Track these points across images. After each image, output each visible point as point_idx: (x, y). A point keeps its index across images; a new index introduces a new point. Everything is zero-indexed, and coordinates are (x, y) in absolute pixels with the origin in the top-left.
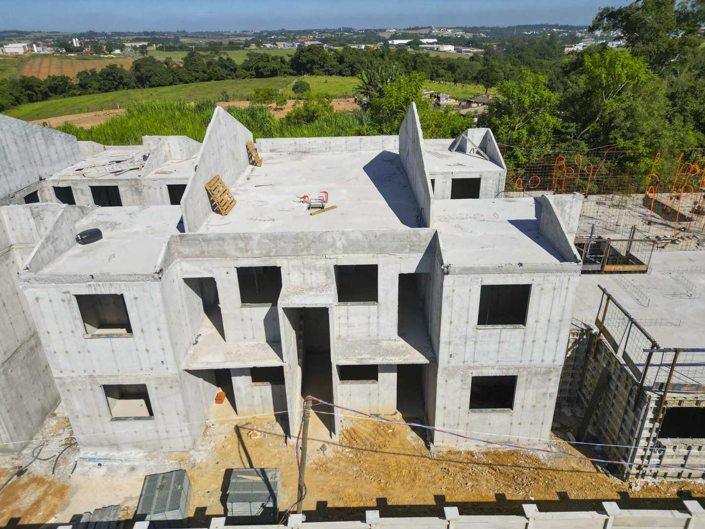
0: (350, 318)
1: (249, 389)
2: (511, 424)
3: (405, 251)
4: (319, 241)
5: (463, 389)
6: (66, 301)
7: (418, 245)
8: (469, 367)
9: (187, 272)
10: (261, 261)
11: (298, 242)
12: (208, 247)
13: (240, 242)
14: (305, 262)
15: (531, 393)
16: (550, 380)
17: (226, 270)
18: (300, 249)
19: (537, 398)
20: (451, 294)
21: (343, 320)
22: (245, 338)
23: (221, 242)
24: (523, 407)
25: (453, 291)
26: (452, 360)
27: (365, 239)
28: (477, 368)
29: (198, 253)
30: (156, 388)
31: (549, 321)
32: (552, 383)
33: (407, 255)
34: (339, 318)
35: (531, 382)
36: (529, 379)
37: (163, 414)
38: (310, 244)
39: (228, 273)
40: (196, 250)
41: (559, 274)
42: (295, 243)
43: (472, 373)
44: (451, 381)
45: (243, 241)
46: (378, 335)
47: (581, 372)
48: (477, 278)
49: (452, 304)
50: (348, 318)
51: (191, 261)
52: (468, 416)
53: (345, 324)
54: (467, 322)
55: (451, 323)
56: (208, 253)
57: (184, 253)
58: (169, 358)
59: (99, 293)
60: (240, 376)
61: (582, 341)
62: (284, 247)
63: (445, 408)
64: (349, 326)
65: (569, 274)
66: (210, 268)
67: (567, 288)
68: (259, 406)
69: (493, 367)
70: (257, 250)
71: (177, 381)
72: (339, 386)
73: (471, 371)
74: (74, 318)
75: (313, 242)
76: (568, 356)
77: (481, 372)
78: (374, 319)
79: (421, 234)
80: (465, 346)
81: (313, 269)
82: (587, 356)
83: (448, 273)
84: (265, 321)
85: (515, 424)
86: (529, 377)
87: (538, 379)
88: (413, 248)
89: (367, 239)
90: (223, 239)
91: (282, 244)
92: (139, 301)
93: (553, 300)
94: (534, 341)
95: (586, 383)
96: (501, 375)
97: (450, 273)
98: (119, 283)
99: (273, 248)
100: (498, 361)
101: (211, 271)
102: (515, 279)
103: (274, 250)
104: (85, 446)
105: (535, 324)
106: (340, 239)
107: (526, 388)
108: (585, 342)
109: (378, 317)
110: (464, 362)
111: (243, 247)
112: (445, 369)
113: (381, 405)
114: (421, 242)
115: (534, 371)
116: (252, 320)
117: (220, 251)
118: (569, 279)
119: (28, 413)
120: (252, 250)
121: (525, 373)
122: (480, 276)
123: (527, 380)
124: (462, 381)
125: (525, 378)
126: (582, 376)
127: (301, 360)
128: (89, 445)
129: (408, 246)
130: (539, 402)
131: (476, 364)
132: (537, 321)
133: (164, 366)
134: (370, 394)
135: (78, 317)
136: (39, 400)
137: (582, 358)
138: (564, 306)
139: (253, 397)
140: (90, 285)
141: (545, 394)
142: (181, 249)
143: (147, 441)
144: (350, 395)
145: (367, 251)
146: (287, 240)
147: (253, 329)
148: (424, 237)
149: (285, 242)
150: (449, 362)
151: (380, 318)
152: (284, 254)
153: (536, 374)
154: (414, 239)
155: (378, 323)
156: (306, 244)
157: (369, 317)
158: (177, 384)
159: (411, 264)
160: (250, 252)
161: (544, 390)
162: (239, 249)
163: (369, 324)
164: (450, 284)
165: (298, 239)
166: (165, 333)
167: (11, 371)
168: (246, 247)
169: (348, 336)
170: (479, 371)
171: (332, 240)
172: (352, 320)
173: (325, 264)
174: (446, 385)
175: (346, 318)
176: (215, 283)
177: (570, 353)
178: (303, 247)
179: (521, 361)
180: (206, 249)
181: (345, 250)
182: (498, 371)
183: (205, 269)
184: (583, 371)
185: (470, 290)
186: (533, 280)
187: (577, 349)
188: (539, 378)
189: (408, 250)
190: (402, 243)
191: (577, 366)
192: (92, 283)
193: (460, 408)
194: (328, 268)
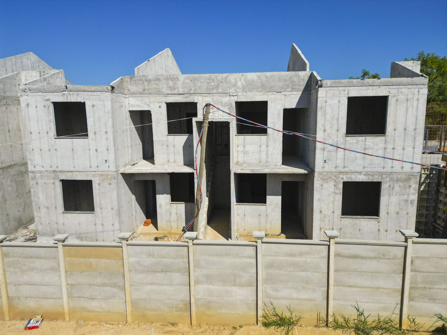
0: (246, 147)
1: (168, 207)
2: (379, 230)
3: (288, 90)
4: (226, 82)
5: (336, 193)
6: (47, 107)
7: (298, 84)
8: (341, 173)
9: (132, 106)
10: (184, 98)
11: (210, 83)
12: (148, 86)
13: (170, 82)
14: (215, 99)
15: (394, 199)
16: (410, 187)
17: (159, 105)
18: (211, 88)
19: (399, 204)
20: (324, 104)
21: (241, 148)
22: (168, 161)
23: (157, 82)
24: (388, 213)
25: (326, 102)
26: (326, 165)
27: (259, 80)
28: (347, 173)
29: (141, 90)
30: (99, 184)
31: (405, 129)
32: (412, 191)
33: (290, 93)
34: (238, 146)
35: (393, 188)
36: (392, 186)
37: (101, 208)
38: (219, 84)
39: (160, 107)
40: (140, 88)
41: (410, 86)
42: (208, 83)
43: (343, 179)
44: (325, 185)
45: (172, 81)
46: (267, 161)
47: (434, 205)
48: (345, 91)
49: (325, 115)
50: (244, 146)
51: (136, 97)
52: (341, 221)
53: (242, 151)
54: (338, 130)
55: (325, 131)
56: (148, 90)
57: (132, 91)
58: (111, 158)
59: (69, 101)
60: (163, 194)
61: (433, 177)
62: (201, 86)
63: (321, 212)
64: (245, 153)
65: (419, 86)
66: (148, 103)
67: (418, 100)
68: (174, 221)
69: (360, 173)
70: (181, 88)
71: (115, 178)
72: (236, 206)
73: (342, 176)
74: (50, 121)
75: (221, 82)
76: (422, 189)
77: (351, 178)
78: (264, 148)
79: (300, 75)
80: (336, 152)
81: (219, 104)
82: (437, 189)
83: (321, 86)
84: (183, 147)
85: (382, 231)
86: (392, 183)
87: (400, 186)
88: (294, 87)
89: (260, 79)
90: (159, 80)
91: (199, 84)
92: (95, 108)
93: (407, 110)
94: (394, 149)
95: (439, 214)
96: (367, 181)
97: (323, 86)
98: (84, 92)
99: (193, 86)
100: (364, 167)
101: (149, 106)
102: (374, 91)
103: (193, 88)
104: (41, 235)
105: (394, 132)
106: (240, 80)
107: (390, 195)
108: (435, 178)
109: (267, 146)
110: (336, 167)
111: (172, 86)
112: (320, 173)
113: (268, 226)
114: (300, 82)
115: (395, 178)
116: (174, 146)
117: (156, 89)
118: (419, 91)
119: (8, 215)
120: (178, 88)
121: (388, 179)
122: (347, 89)
123: (390, 186)
124: (335, 185)
125: (388, 185)
126: (436, 208)
127: (208, 193)
128: (44, 234)
129: (290, 85)
130: (402, 209)
131: (346, 169)
132: (395, 130)
133: (107, 164)
134: (260, 215)
135: (52, 120)
136: (18, 211)
137: (434, 192)
138: (417, 116)
139: (171, 214)
140: (64, 94)
141: (406, 201)
142: (130, 87)
143: (87, 233)
144: (244, 215)
145: (260, 90)
146: (203, 81)
147: (174, 154)
148: (303, 78)
149: (201, 82)
150: (323, 167)
151: (269, 147)
152: (200, 92)
153: (398, 180)
154: (295, 79)
155: (267, 151)
156: (216, 84)
157: (260, 146)
158: (114, 181)
159: (292, 102)
160: (177, 90)
161: (405, 197)
162: (169, 87)
163: (260, 151)
164: (323, 96)
165: (210, 79)
166: (110, 136)
167: (3, 178)
168: (174, 86)
169: (244, 162)
170: (348, 176)
171: (234, 81)
172: (248, 148)
173: (229, 101)
174: (322, 189)
175: (243, 146)
176: (151, 114)
177: (423, 187)
178: (213, 86)
179: (384, 168)
180: (146, 87)
181: (244, 89)
182: (365, 177)
183: (145, 104)
184: (436, 204)
185: (339, 101)
186: (389, 92)
187: (429, 183)
188: (400, 184)
189: (290, 89)
190: (286, 83)
191: (430, 199)
192: (66, 93)
193: (333, 212)
194: (231, 104)
